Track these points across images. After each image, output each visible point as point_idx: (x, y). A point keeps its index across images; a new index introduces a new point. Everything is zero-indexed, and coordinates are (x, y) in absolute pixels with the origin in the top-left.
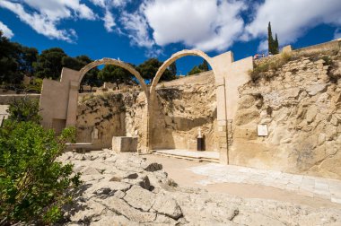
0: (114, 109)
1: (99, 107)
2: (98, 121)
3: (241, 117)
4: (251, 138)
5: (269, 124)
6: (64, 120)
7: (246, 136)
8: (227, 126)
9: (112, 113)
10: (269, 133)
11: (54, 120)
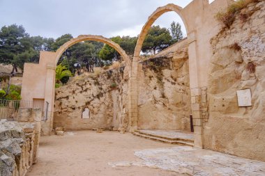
0: (104, 87)
1: (88, 86)
2: (89, 100)
3: (216, 81)
4: (228, 111)
5: (253, 88)
6: (43, 100)
7: (222, 108)
8: (200, 96)
9: (102, 91)
10: (253, 102)
11: (34, 99)
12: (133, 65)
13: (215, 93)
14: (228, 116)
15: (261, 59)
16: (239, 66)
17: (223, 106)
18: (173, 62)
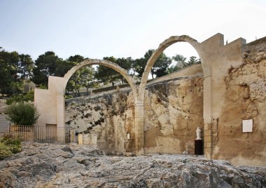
0: (105, 112)
1: (89, 111)
2: (91, 125)
3: (227, 112)
5: (255, 118)
6: (56, 125)
7: (230, 134)
8: (212, 124)
9: (103, 117)
10: (253, 129)
11: (47, 125)
12: (140, 92)
13: (225, 121)
14: (234, 139)
15: (263, 98)
16: (245, 101)
17: (231, 132)
18: (179, 89)
